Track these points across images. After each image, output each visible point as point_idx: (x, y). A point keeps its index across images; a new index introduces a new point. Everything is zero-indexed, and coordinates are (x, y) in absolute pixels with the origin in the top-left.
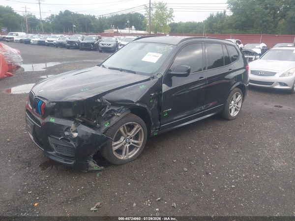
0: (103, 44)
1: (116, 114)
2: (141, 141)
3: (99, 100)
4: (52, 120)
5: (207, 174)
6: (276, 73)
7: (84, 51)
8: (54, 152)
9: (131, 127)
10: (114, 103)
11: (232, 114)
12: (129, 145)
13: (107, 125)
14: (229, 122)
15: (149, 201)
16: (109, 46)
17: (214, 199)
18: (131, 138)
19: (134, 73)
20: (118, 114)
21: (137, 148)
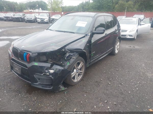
0: (27, 18)
1: (72, 57)
2: (83, 71)
3: (63, 50)
4: (36, 64)
5: (121, 84)
6: (127, 31)
7: (16, 22)
8: (38, 83)
9: (79, 64)
10: (72, 51)
11: (116, 52)
12: (78, 74)
13: (68, 64)
14: (115, 56)
15: (101, 103)
16: (31, 19)
17: (132, 97)
18: (79, 70)
19: (74, 33)
20: (74, 57)
21: (81, 74)
